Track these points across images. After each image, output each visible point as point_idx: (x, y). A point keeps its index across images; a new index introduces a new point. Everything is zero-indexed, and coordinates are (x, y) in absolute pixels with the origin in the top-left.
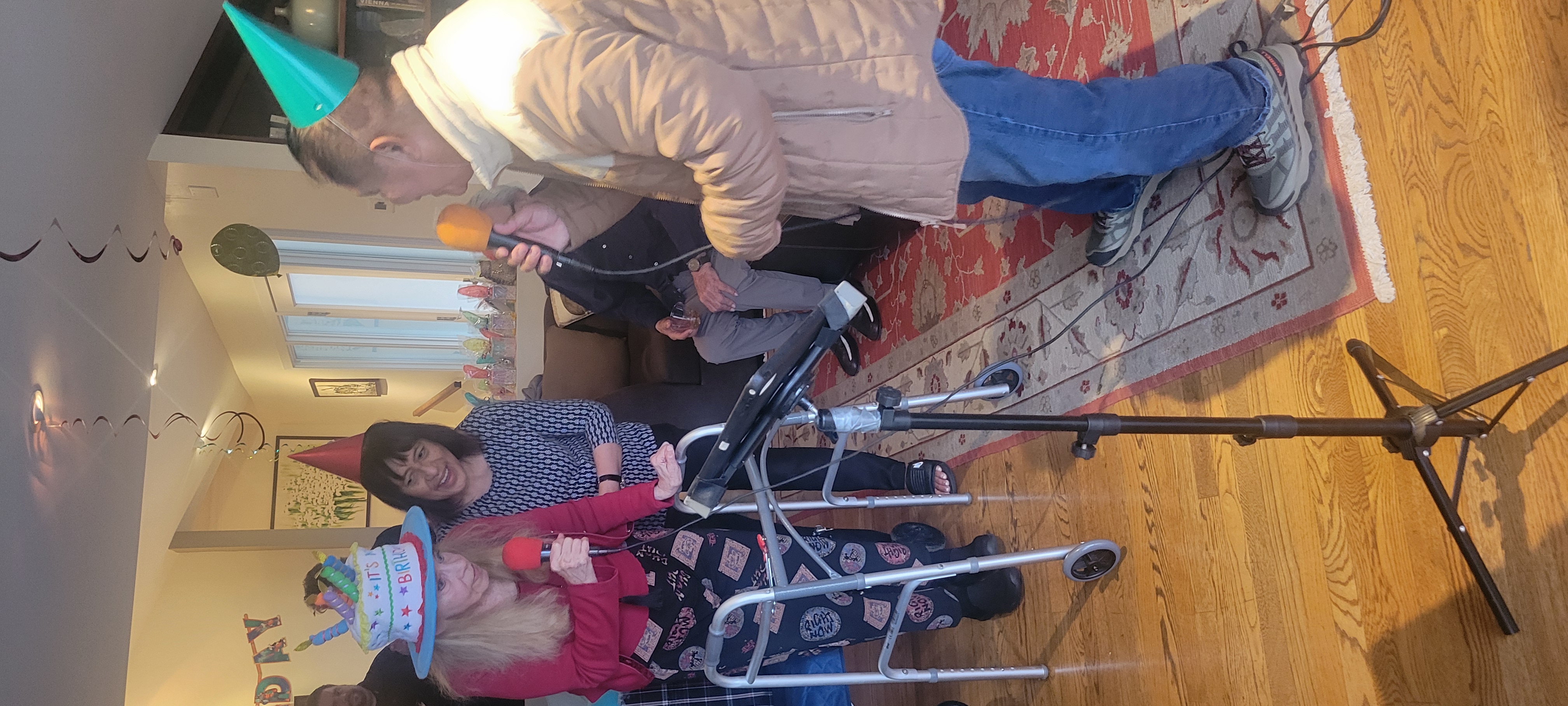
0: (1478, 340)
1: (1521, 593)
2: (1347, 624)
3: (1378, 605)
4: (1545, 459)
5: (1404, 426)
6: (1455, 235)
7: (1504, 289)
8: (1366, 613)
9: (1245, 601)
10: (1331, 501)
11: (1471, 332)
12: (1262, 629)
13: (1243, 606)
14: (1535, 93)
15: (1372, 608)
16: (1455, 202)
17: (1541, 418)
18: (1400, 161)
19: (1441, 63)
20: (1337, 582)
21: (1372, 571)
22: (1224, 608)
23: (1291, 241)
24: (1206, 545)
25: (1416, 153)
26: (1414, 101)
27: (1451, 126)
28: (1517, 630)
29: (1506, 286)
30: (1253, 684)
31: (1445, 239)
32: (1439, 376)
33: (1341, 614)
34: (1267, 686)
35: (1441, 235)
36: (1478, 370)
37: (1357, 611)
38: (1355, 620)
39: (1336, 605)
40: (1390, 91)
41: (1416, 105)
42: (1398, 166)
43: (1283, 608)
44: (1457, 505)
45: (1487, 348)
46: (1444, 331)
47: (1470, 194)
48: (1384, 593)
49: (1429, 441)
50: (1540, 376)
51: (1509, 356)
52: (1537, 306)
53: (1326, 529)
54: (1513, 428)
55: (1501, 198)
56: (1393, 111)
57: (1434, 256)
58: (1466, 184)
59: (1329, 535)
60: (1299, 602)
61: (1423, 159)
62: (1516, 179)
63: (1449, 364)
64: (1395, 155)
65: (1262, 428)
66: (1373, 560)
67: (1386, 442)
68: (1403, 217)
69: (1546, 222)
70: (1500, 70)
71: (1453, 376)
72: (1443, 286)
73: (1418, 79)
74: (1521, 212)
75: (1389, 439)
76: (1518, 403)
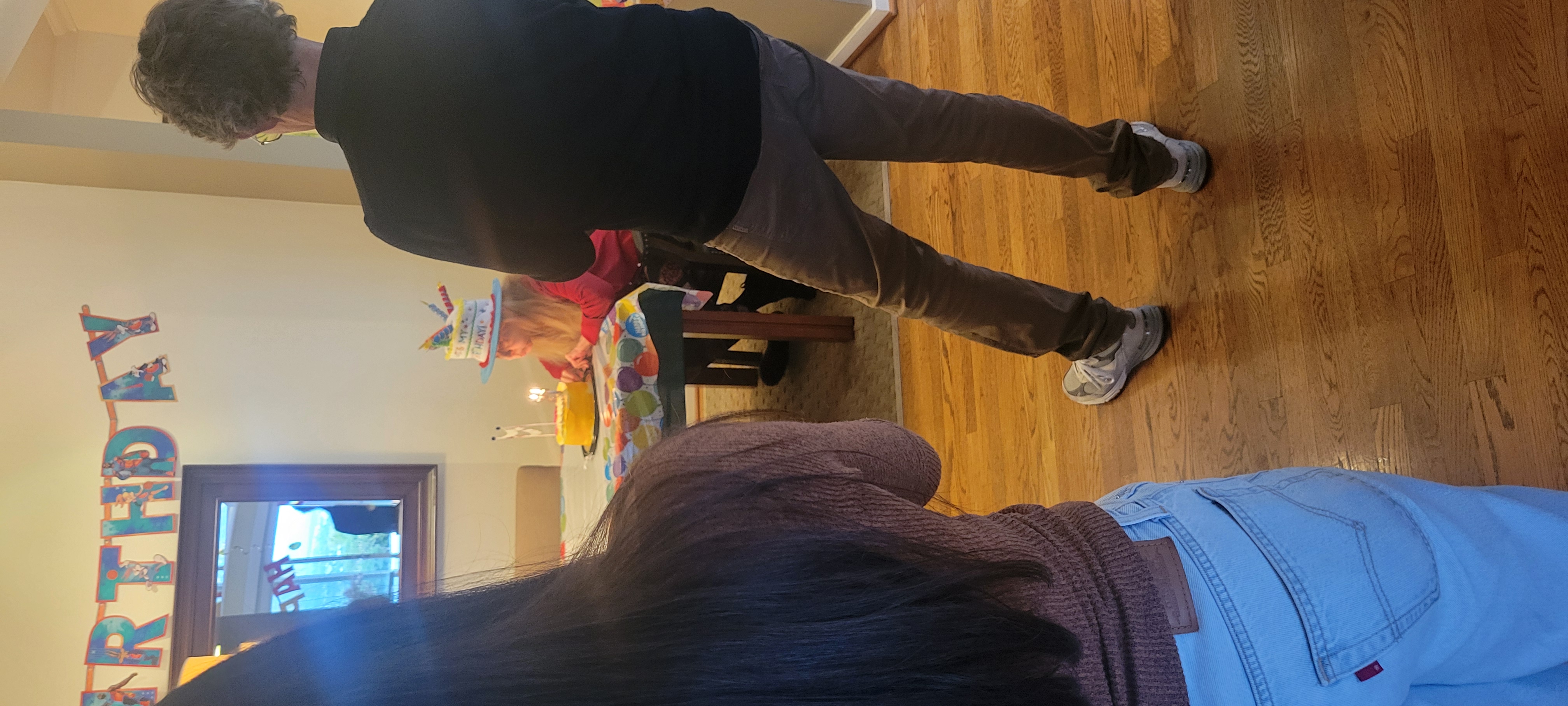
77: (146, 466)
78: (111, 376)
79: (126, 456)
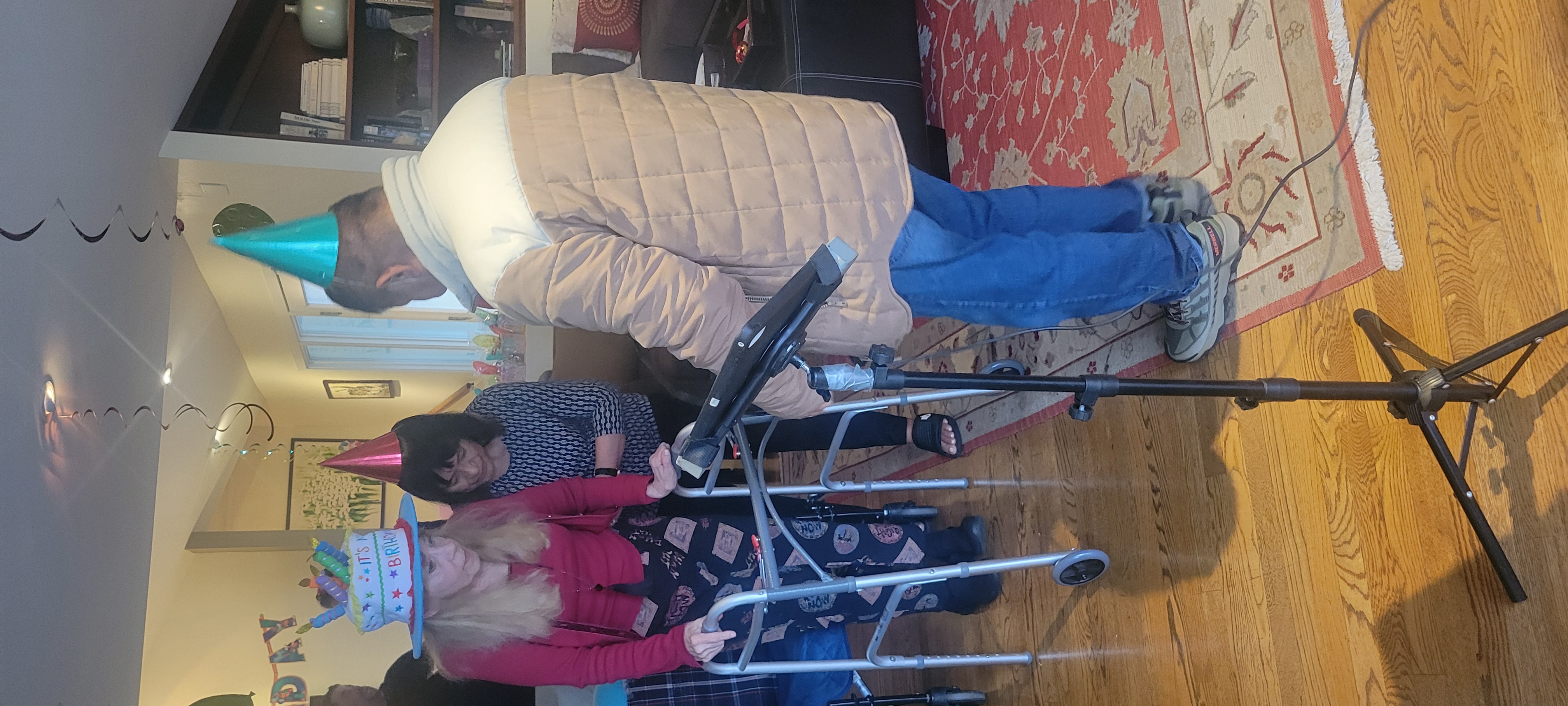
0: (1487, 306)
1: (1529, 560)
2: (1355, 598)
3: (1385, 578)
4: (1554, 422)
5: (1410, 390)
6: (1464, 199)
7: (1514, 252)
8: (1373, 586)
9: (1252, 579)
10: (1338, 474)
11: (1480, 297)
12: (1269, 606)
13: (1249, 583)
14: (1546, 50)
15: (1378, 581)
16: (1464, 165)
17: (1549, 381)
18: (1409, 126)
19: (1450, 24)
20: (1344, 556)
21: (1379, 543)
22: (1231, 585)
23: (1299, 212)
24: (1213, 524)
25: (1424, 117)
26: (1423, 65)
27: (1460, 87)
28: (1525, 598)
29: (1516, 249)
30: (1260, 662)
31: (1453, 204)
32: (1447, 344)
33: (1348, 588)
34: (1274, 663)
35: (1450, 200)
36: (1487, 335)
37: (1363, 584)
38: (1362, 593)
39: (1342, 578)
40: (1397, 55)
41: (1425, 68)
42: (1407, 132)
43: (1289, 584)
44: (1464, 471)
45: (1496, 312)
46: (1452, 297)
47: (1479, 157)
48: (1391, 566)
49: (1435, 405)
50: (1549, 337)
51: (1519, 320)
52: (1547, 267)
53: (1333, 502)
54: (1521, 393)
55: (1511, 160)
56: (1402, 76)
57: (1442, 222)
58: (1475, 146)
59: (1336, 508)
60: (1306, 578)
61: (1432, 122)
62: (1526, 139)
63: (1457, 330)
64: (1404, 120)
65: (1264, 390)
66: (1380, 531)
67: (1392, 407)
68: (1412, 184)
69: (1556, 183)
70: (1510, 29)
71: (1461, 342)
72: (1452, 251)
73: (1427, 42)
74: (1531, 172)
75: (1395, 404)
76: (1526, 366)
77: (292, 697)
78: (275, 650)
79: (282, 692)
